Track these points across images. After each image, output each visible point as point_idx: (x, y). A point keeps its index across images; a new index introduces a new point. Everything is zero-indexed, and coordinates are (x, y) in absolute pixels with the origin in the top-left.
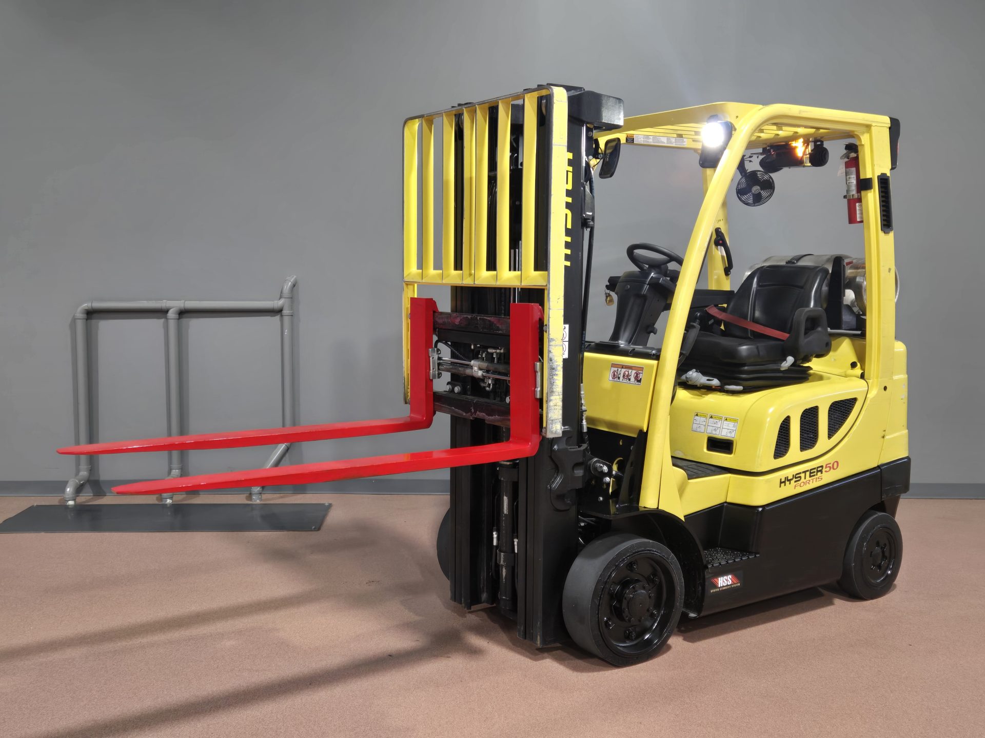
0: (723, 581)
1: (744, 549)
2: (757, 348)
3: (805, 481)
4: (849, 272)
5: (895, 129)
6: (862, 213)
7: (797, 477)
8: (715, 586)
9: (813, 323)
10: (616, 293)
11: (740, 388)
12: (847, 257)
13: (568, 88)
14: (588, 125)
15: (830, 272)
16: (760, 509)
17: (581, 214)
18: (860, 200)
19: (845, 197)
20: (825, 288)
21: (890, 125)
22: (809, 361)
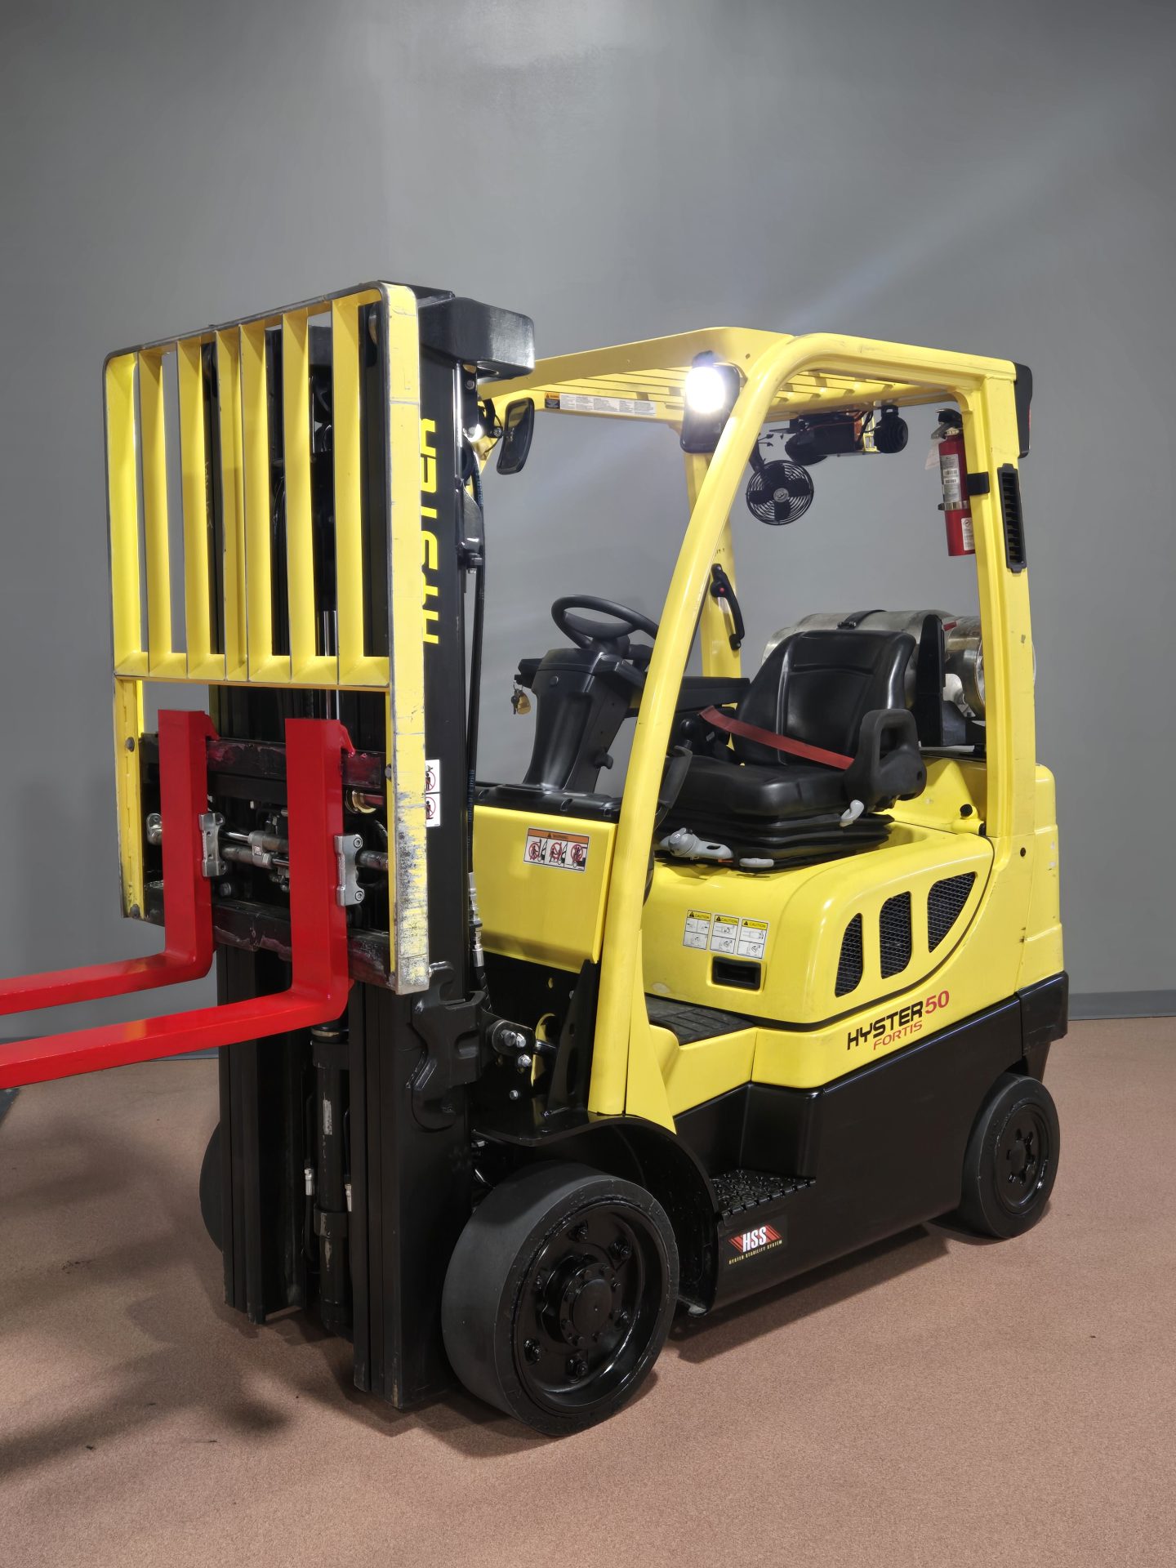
0: (752, 1240)
1: (789, 1173)
2: (798, 786)
3: (891, 1033)
4: (951, 642)
5: (1023, 383)
6: (971, 537)
7: (878, 1027)
8: (738, 1252)
9: (893, 737)
10: (534, 692)
11: (768, 862)
12: (948, 616)
13: (421, 292)
14: (466, 367)
15: (918, 642)
16: (815, 1094)
17: (457, 542)
18: (967, 513)
19: (941, 507)
20: (910, 672)
21: (1014, 377)
22: (891, 806)
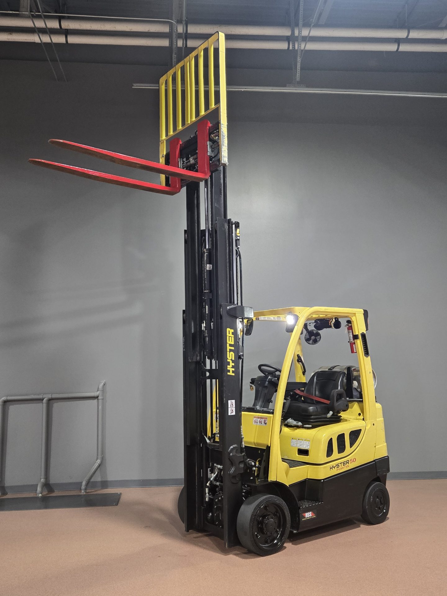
0: (308, 515)
1: (317, 500)
2: (317, 408)
3: (341, 467)
4: (355, 373)
5: (366, 314)
6: (356, 349)
7: (337, 465)
8: (305, 518)
9: (340, 396)
10: (254, 385)
11: (310, 426)
12: (353, 367)
15: (346, 373)
16: (322, 481)
17: (238, 354)
18: (354, 343)
19: (349, 342)
20: (345, 381)
21: (363, 313)
22: (340, 413)
